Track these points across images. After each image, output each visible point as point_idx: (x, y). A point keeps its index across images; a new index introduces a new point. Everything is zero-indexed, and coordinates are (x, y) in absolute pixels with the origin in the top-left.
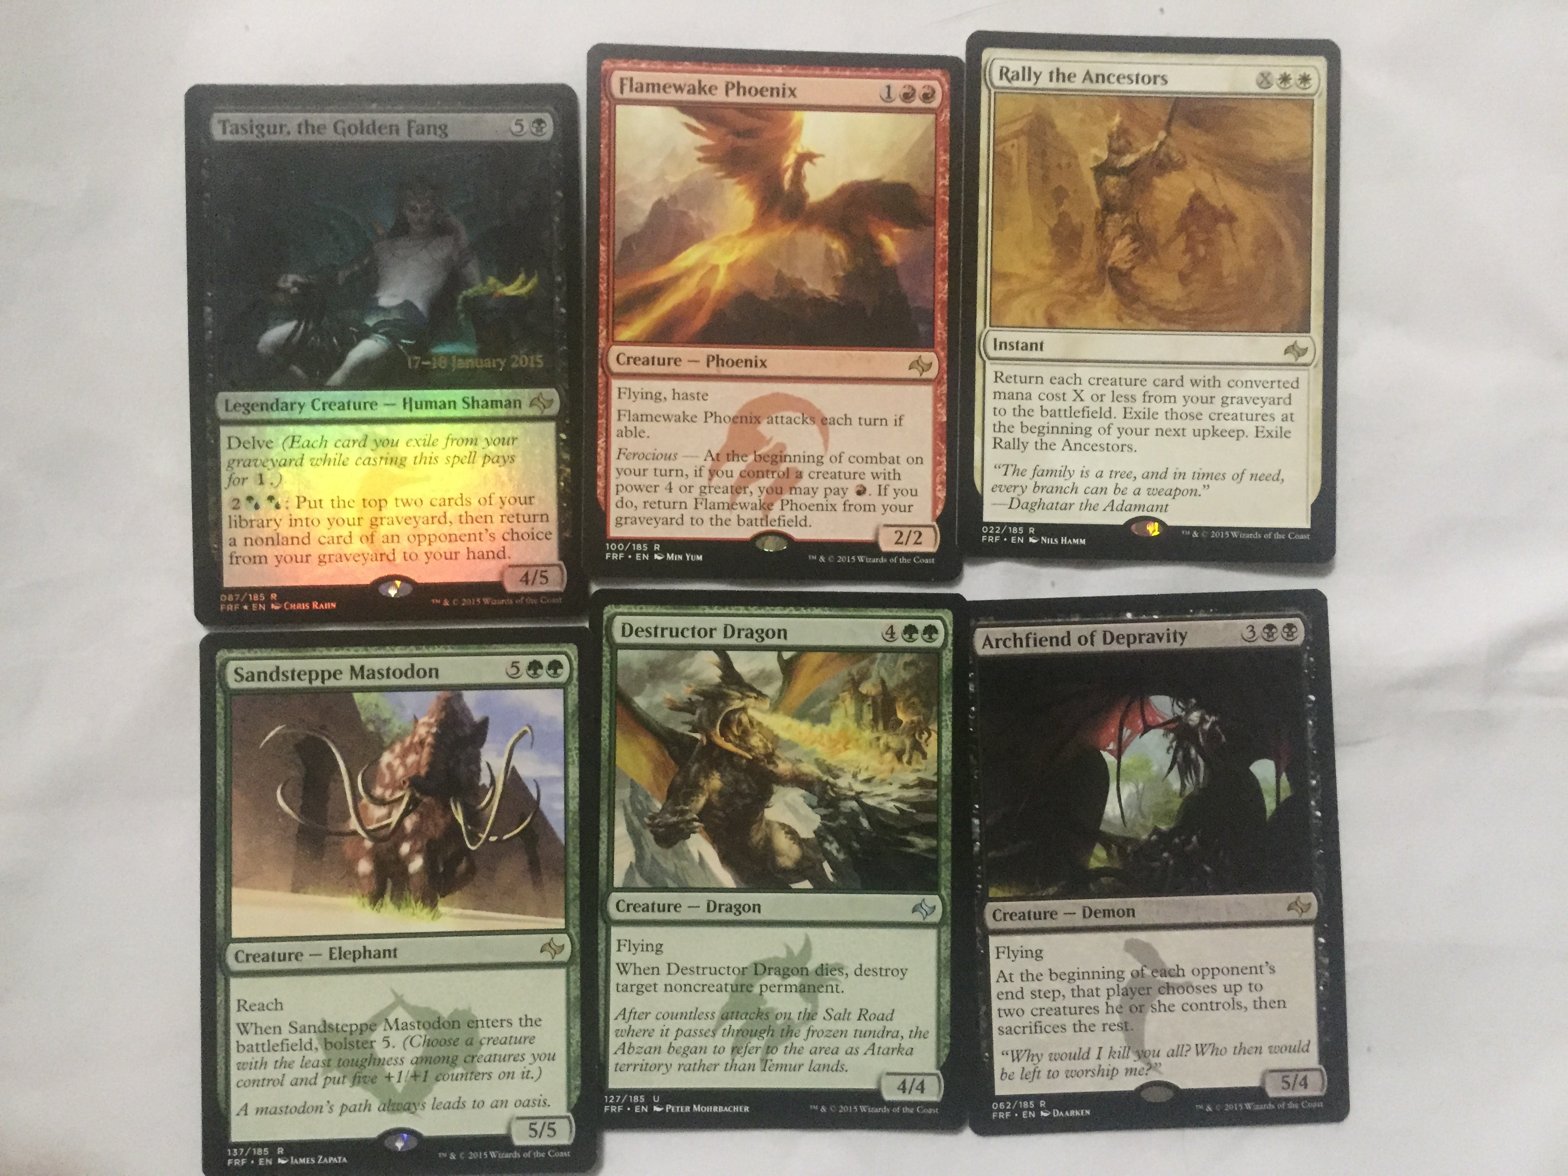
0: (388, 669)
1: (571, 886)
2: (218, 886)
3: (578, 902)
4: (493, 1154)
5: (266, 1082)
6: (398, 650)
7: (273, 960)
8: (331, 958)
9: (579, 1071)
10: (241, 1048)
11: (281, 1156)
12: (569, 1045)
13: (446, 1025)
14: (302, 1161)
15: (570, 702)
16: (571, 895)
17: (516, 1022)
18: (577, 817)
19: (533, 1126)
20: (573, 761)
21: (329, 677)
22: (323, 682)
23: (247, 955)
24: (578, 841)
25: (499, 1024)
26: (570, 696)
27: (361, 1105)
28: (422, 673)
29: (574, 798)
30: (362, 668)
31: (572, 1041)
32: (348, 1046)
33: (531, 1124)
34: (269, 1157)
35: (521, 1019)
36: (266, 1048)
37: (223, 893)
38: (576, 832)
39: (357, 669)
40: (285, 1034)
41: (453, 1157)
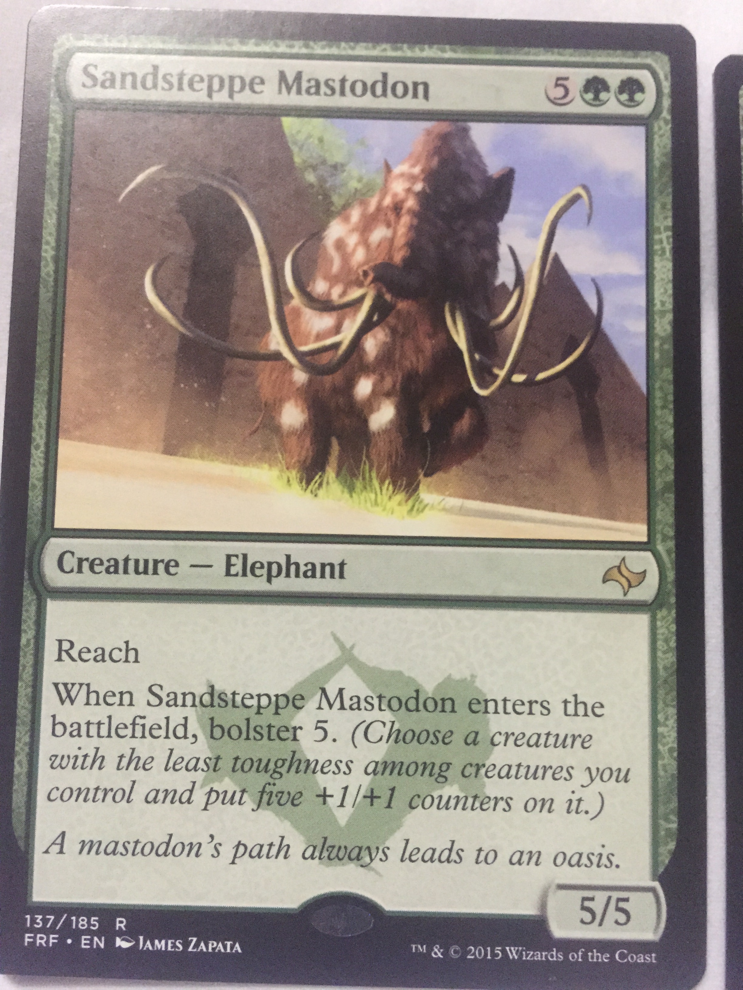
0: (343, 81)
1: (659, 467)
2: (34, 435)
3: (671, 497)
4: (513, 953)
5: (100, 795)
6: (361, 50)
7: (126, 572)
8: (228, 574)
9: (674, 804)
10: (59, 729)
11: (120, 933)
12: (655, 755)
13: (430, 705)
14: (160, 945)
15: (657, 151)
16: (659, 484)
17: (557, 708)
18: (669, 347)
19: (587, 904)
20: (663, 250)
21: (242, 89)
22: (231, 96)
23: (80, 561)
24: (670, 388)
25: (526, 708)
26: (657, 140)
27: (271, 845)
28: (400, 89)
29: (663, 313)
30: (299, 76)
31: (660, 747)
32: (252, 734)
33: (584, 899)
34: (98, 933)
35: (566, 702)
36: (104, 731)
37: (42, 448)
38: (668, 373)
39: (290, 78)
40: (140, 708)
41: (437, 953)
